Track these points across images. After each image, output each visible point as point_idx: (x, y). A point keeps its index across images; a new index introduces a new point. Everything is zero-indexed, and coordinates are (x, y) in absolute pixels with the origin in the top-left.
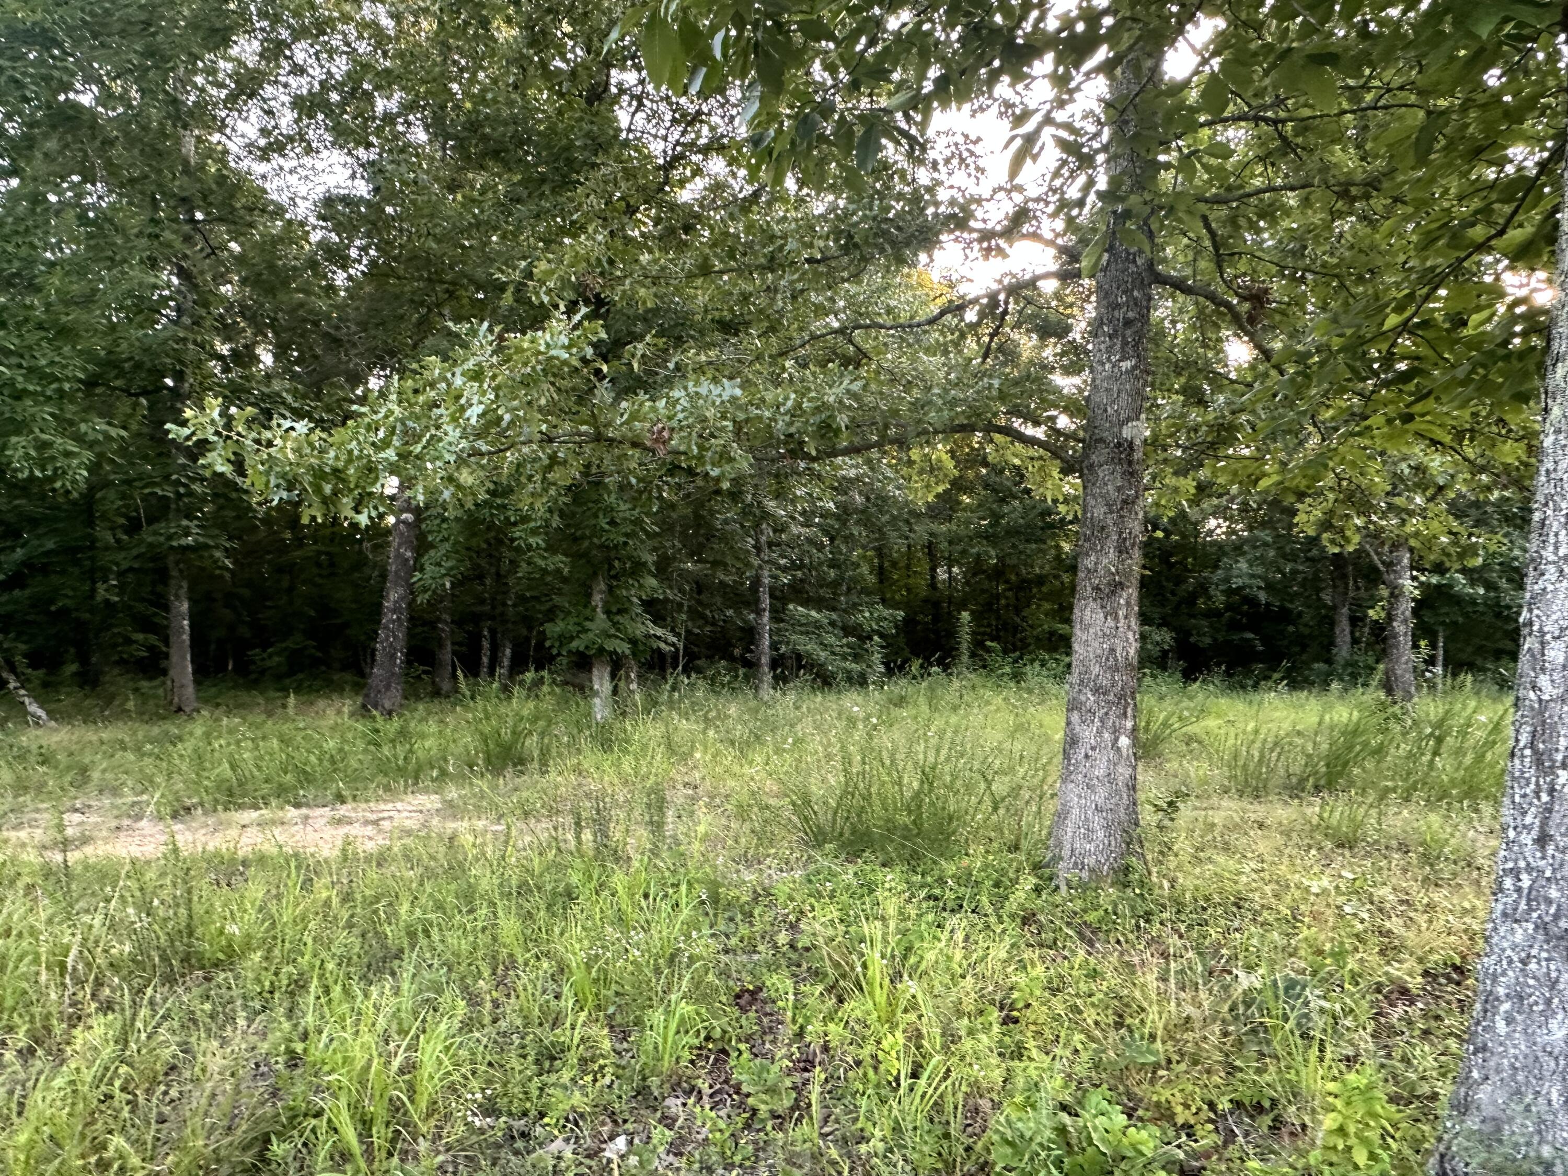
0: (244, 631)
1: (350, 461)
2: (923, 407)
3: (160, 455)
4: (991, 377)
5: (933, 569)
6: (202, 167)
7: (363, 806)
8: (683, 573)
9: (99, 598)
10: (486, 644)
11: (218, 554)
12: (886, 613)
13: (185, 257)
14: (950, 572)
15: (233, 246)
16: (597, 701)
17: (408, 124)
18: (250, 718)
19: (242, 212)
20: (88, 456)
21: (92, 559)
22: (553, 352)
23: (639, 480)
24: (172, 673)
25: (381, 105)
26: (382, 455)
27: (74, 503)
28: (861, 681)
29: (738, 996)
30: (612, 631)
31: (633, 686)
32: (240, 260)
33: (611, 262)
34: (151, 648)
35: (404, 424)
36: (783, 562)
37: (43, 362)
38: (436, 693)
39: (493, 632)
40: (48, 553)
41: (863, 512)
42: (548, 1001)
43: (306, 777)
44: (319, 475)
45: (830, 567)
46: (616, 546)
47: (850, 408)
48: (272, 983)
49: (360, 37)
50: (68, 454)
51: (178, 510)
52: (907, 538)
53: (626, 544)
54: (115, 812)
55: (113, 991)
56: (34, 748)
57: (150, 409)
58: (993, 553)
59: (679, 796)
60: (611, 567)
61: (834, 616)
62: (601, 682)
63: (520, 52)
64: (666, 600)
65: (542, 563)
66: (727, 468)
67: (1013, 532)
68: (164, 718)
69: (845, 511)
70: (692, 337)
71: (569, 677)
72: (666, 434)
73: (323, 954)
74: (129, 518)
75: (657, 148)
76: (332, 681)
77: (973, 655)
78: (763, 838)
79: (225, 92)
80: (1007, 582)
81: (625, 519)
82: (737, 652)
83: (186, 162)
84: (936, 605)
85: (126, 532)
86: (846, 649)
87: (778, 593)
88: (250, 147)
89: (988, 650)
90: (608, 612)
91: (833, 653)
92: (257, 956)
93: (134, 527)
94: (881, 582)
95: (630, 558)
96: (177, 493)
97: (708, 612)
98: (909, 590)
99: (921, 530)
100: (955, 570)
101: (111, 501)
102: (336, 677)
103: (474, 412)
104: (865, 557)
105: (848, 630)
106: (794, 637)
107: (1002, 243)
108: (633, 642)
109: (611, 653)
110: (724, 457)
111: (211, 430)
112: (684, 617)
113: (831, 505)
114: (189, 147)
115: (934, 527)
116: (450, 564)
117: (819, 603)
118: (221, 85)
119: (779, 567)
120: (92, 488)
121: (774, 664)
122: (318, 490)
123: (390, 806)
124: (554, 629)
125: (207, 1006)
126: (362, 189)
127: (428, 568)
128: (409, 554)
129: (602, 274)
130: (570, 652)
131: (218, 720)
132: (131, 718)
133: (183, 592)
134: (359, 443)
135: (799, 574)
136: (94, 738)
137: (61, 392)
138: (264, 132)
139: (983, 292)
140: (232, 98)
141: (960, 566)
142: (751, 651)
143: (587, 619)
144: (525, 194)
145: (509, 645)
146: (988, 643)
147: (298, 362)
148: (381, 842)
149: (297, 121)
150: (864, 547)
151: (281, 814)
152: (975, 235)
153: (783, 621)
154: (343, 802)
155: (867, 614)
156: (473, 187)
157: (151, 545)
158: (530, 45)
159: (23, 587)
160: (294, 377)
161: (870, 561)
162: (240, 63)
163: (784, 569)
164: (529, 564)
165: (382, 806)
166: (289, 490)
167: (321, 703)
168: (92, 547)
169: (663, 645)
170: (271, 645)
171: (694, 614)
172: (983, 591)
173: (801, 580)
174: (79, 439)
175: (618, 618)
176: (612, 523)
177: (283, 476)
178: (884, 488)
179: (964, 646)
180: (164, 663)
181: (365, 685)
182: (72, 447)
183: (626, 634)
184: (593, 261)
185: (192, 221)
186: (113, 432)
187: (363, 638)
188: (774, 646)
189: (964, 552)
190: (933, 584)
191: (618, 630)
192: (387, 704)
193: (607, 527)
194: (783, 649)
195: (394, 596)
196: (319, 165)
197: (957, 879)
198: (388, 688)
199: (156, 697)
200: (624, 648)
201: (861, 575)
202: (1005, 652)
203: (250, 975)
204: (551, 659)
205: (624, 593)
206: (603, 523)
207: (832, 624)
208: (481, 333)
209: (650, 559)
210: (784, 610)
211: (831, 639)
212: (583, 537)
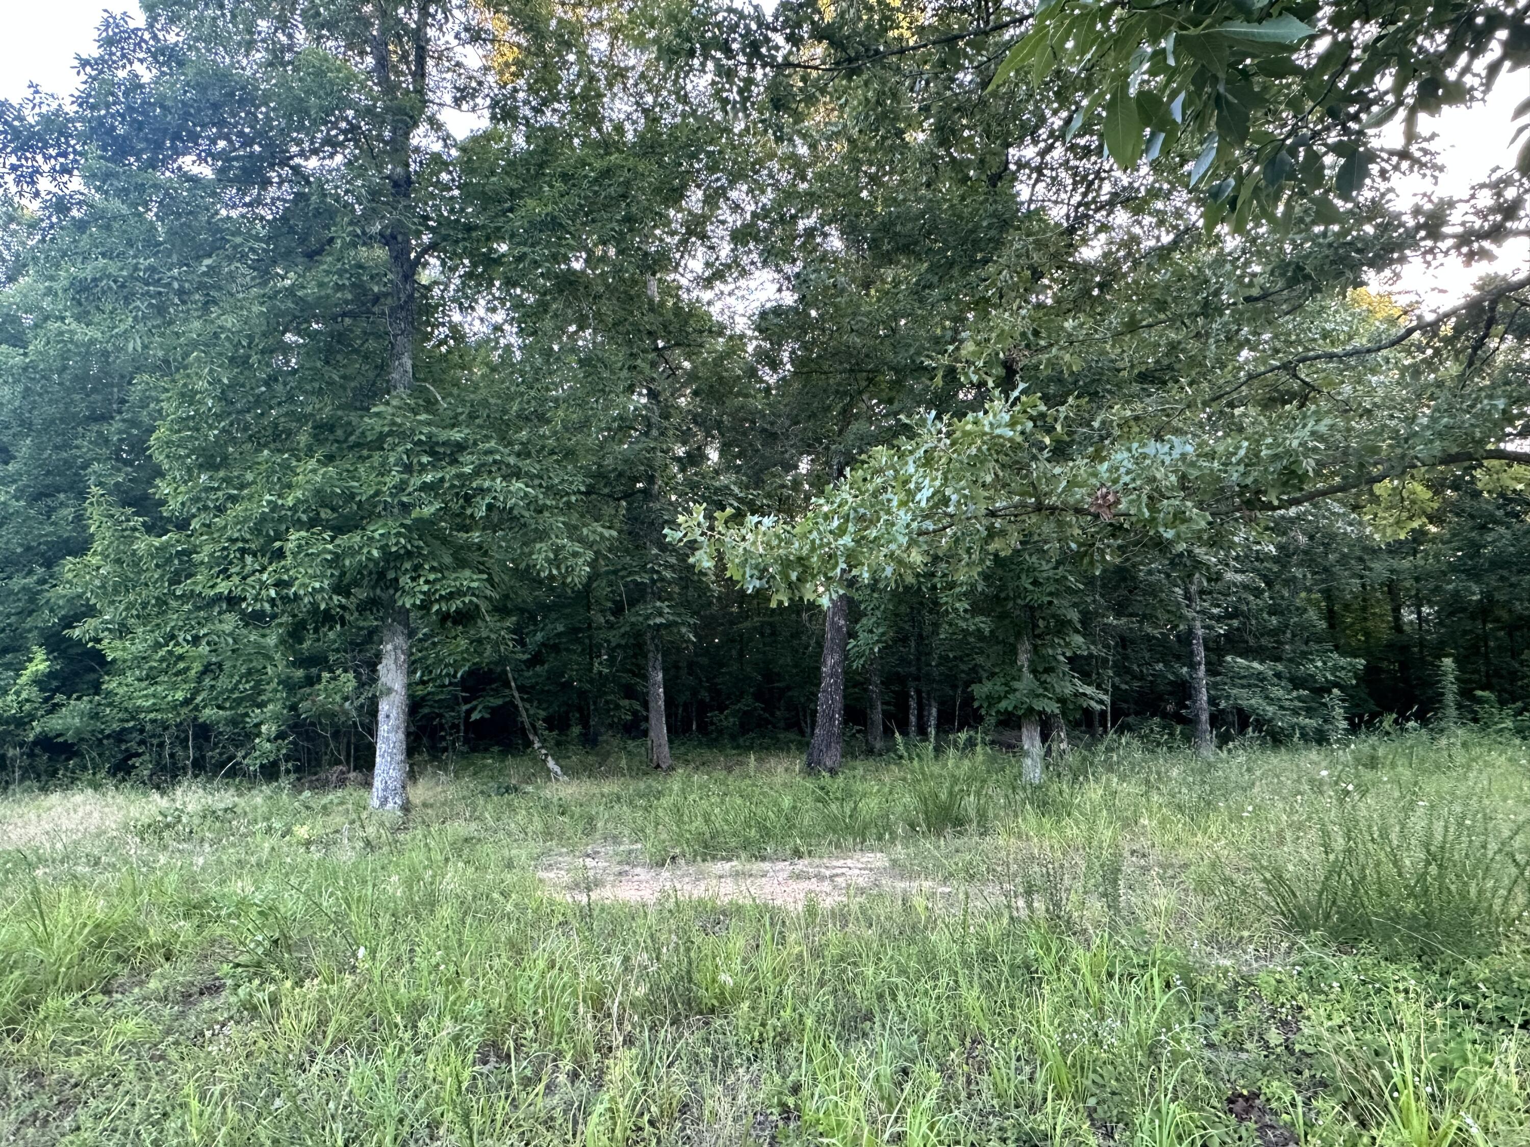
0: (704, 695)
1: (813, 549)
2: (1406, 440)
3: (637, 547)
4: (1491, 397)
5: (1396, 610)
6: (662, 303)
7: (817, 861)
8: (1106, 628)
9: (595, 670)
10: (913, 704)
11: (684, 630)
12: (1343, 661)
13: (653, 379)
14: (1419, 613)
15: (687, 365)
16: (1029, 762)
17: (825, 235)
18: (715, 774)
19: (695, 335)
20: (590, 555)
21: (590, 637)
22: (998, 431)
23: (1080, 545)
24: (652, 734)
25: (802, 224)
26: (841, 542)
27: (579, 591)
28: (1321, 739)
29: (1230, 1101)
30: (1041, 691)
31: (1063, 746)
32: (692, 376)
33: (1036, 333)
34: (635, 713)
35: (856, 511)
36: (1215, 611)
37: (557, 481)
38: (870, 752)
39: (919, 692)
40: (559, 635)
41: (1306, 553)
42: (1022, 1082)
43: (766, 833)
44: (786, 564)
45: (1270, 614)
46: (1041, 606)
47: (1315, 450)
48: (761, 1034)
49: (782, 169)
50: (575, 555)
51: (653, 593)
52: (1362, 577)
53: (1050, 603)
54: (618, 858)
55: (634, 1026)
56: (555, 800)
57: (628, 510)
58: (1475, 588)
59: (1129, 865)
60: (1035, 626)
61: (1280, 667)
62: (1031, 741)
63: (931, 153)
64: (1091, 656)
65: (964, 625)
66: (1183, 528)
67: (1499, 563)
68: (646, 774)
69: (1285, 553)
70: (1109, 392)
71: (996, 737)
72: (1111, 498)
73: (802, 1010)
74: (614, 602)
75: (1057, 214)
76: (778, 740)
77: (1459, 707)
78: (1233, 919)
79: (677, 238)
80: (1497, 620)
81: (1048, 579)
82: (1170, 708)
83: (651, 301)
84: (1404, 649)
85: (613, 614)
86: (1297, 703)
87: (1211, 644)
88: (697, 279)
89: (1480, 701)
90: (1034, 671)
91: (1282, 708)
92: (745, 1006)
93: (618, 610)
94: (1331, 626)
95: (1053, 616)
96: (652, 580)
97: (1135, 667)
98: (1367, 634)
99: (1380, 568)
100: (1425, 610)
101: (602, 589)
102: (781, 736)
103: (923, 496)
104: (1309, 600)
105: (1297, 683)
106: (1235, 691)
107: (1487, 244)
108: (1062, 701)
109: (1040, 713)
110: (1179, 517)
111: (698, 531)
112: (1111, 673)
113: (1272, 548)
114: (653, 289)
115: (1395, 563)
116: (881, 630)
117: (1258, 654)
118: (673, 233)
119: (1212, 617)
120: (591, 578)
121: (1215, 720)
122: (786, 577)
123: (841, 863)
124: (980, 690)
125: (709, 1050)
126: (789, 299)
127: (862, 635)
128: (842, 622)
129: (1028, 346)
130: (998, 712)
131: (689, 776)
132: (624, 775)
133: (658, 665)
134: (820, 533)
135: (1235, 623)
136: (597, 791)
137: (568, 504)
138: (708, 265)
139: (1462, 301)
140: (684, 242)
141: (1431, 604)
142: (1187, 707)
143: (1014, 679)
144: (935, 280)
145: (933, 703)
146: (1479, 693)
147: (739, 456)
148: (838, 899)
149: (733, 250)
150: (1309, 590)
151: (748, 866)
152: (1450, 242)
153: (1220, 674)
154: (800, 857)
155: (1319, 664)
156: (884, 281)
157: (633, 624)
158: (940, 145)
159: (542, 663)
160: (738, 469)
161: (1316, 604)
162: (690, 213)
163: (1219, 619)
164: (950, 625)
165: (835, 863)
166: (760, 579)
167: (773, 762)
168: (590, 626)
169: (1093, 704)
170: (727, 708)
171: (1122, 670)
172: (1465, 632)
173: (1238, 629)
174: (581, 540)
175: (1044, 677)
176: (1035, 583)
177: (756, 567)
178: (1331, 525)
179: (1450, 698)
180: (643, 726)
181: (808, 744)
182: (578, 548)
183: (1054, 693)
184: (1017, 335)
185: (656, 349)
186: (607, 533)
187: (802, 700)
188: (1212, 701)
189: (1437, 589)
190: (1398, 626)
191: (1046, 689)
192: (829, 763)
193: (1030, 587)
194: (1223, 704)
195: (830, 662)
196: (753, 284)
197: (1491, 983)
198: (828, 746)
199: (639, 754)
200: (1053, 707)
201: (1309, 621)
202: (1502, 703)
203: (741, 1023)
204: (980, 719)
205: (1050, 652)
206: (1026, 582)
207: (1278, 675)
208: (929, 422)
209: (1074, 615)
210: (1221, 662)
211: (1277, 692)
212: (1007, 599)
